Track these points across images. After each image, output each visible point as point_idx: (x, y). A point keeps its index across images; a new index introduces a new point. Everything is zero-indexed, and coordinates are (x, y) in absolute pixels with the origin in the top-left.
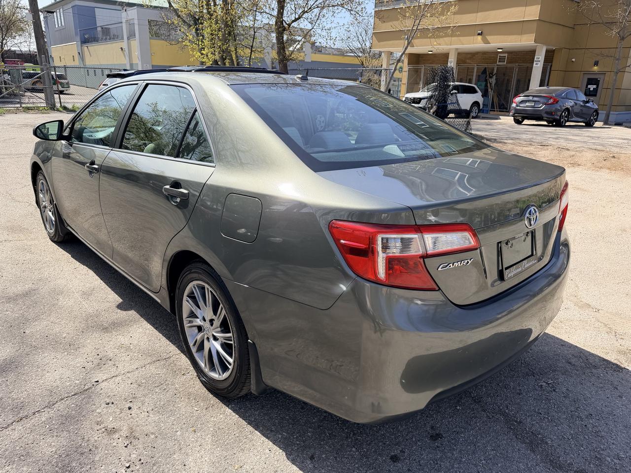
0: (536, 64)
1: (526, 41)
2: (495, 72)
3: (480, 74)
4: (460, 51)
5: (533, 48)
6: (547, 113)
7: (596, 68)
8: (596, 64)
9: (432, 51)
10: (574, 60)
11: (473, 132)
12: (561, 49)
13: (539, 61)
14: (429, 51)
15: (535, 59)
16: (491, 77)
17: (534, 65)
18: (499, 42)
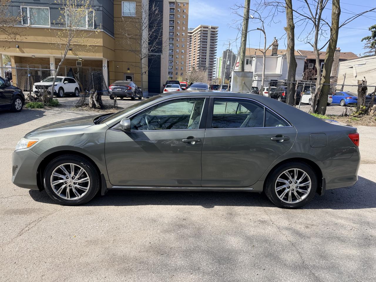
0: (104, 68)
1: (98, 56)
2: (78, 70)
3: (68, 71)
4: (56, 58)
5: (101, 60)
6: (128, 94)
7: (129, 71)
8: (129, 69)
9: (34, 56)
10: (118, 67)
11: (119, 106)
12: (111, 61)
13: (105, 67)
14: (32, 56)
15: (103, 66)
16: (77, 74)
17: (103, 69)
18: (83, 55)
